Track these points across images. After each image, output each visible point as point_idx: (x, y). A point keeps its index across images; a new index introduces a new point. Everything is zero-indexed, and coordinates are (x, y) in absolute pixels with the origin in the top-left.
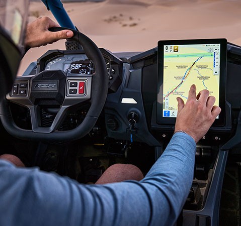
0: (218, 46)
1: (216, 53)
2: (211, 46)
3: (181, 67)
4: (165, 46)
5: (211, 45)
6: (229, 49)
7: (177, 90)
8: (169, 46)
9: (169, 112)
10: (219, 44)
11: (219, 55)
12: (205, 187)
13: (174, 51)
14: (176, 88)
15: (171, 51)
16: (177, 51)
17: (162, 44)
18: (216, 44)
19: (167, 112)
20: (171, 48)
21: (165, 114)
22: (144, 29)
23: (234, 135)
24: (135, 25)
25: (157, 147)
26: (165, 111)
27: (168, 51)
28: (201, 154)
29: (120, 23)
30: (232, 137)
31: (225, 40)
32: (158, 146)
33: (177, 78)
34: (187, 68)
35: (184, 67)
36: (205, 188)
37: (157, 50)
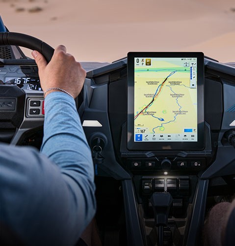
0: (194, 60)
1: (192, 68)
2: (187, 60)
3: (152, 83)
4: (136, 59)
5: (187, 58)
6: (206, 63)
7: (148, 110)
8: (140, 59)
9: (141, 135)
10: (196, 58)
11: (196, 70)
12: (184, 225)
13: (146, 65)
14: (146, 107)
15: (143, 64)
16: (150, 65)
17: (132, 56)
18: (193, 58)
19: (139, 136)
20: (143, 61)
21: (137, 137)
22: (55, 19)
23: (215, 160)
24: (38, 10)
25: (126, 181)
26: (137, 135)
27: (139, 64)
28: (178, 186)
29: (12, 6)
30: (213, 162)
31: (201, 54)
32: (127, 179)
33: (147, 96)
34: (159, 84)
35: (156, 83)
36: (185, 227)
37: (126, 63)
